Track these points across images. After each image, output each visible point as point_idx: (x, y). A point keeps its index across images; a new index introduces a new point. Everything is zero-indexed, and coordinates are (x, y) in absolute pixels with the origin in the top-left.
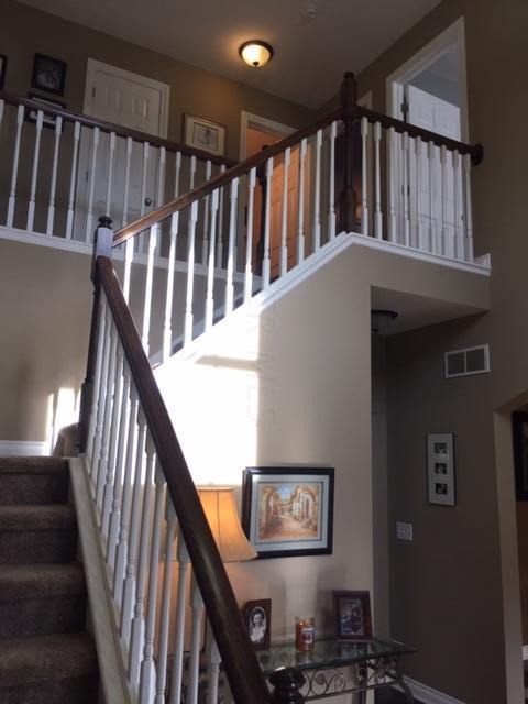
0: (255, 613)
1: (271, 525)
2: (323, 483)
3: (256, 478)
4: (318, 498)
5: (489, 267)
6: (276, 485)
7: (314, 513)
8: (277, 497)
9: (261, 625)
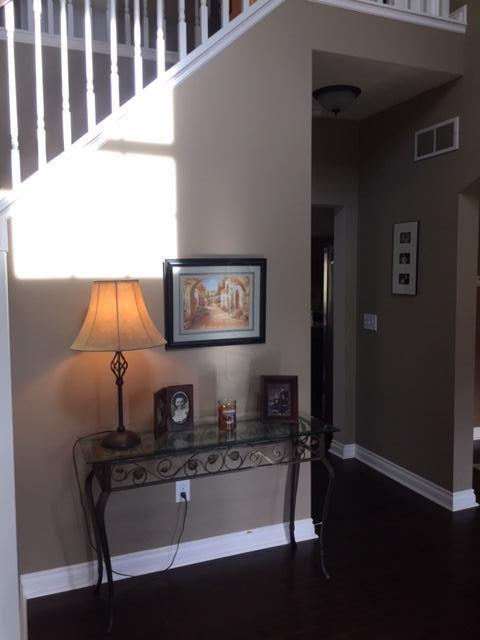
0: (177, 397)
1: (197, 316)
2: (254, 273)
3: (176, 270)
4: (249, 289)
5: (465, 22)
6: (201, 277)
7: (244, 303)
8: (202, 289)
9: (183, 407)
